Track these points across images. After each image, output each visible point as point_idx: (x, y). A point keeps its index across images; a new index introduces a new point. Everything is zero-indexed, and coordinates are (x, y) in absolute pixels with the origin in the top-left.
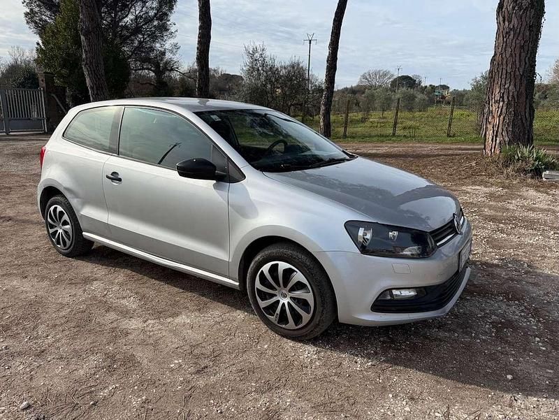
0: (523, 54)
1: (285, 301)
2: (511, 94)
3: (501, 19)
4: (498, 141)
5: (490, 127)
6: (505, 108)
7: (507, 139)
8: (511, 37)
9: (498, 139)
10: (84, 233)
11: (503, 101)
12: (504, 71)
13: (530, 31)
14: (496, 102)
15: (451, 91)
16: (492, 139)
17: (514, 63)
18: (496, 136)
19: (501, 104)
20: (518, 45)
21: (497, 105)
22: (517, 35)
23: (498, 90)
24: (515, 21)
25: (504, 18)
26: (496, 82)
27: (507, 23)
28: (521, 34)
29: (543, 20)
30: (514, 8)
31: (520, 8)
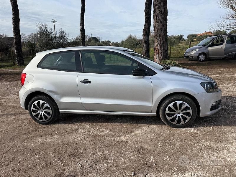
0: (164, 29)
1: (180, 115)
2: (161, 42)
3: (155, 16)
4: (159, 59)
5: (155, 54)
6: (160, 47)
7: (162, 58)
8: (160, 22)
9: (159, 58)
10: (60, 111)
11: (159, 45)
12: (159, 34)
13: (165, 21)
14: (157, 45)
15: (111, 43)
16: (157, 59)
17: (161, 31)
18: (158, 57)
19: (159, 46)
20: (162, 26)
21: (157, 46)
22: (161, 22)
23: (157, 41)
24: (160, 17)
25: (156, 16)
26: (156, 38)
27: (157, 18)
28: (163, 22)
29: (167, 17)
30: (159, 12)
31: (161, 13)
